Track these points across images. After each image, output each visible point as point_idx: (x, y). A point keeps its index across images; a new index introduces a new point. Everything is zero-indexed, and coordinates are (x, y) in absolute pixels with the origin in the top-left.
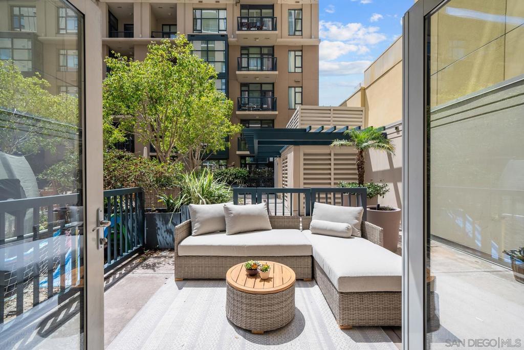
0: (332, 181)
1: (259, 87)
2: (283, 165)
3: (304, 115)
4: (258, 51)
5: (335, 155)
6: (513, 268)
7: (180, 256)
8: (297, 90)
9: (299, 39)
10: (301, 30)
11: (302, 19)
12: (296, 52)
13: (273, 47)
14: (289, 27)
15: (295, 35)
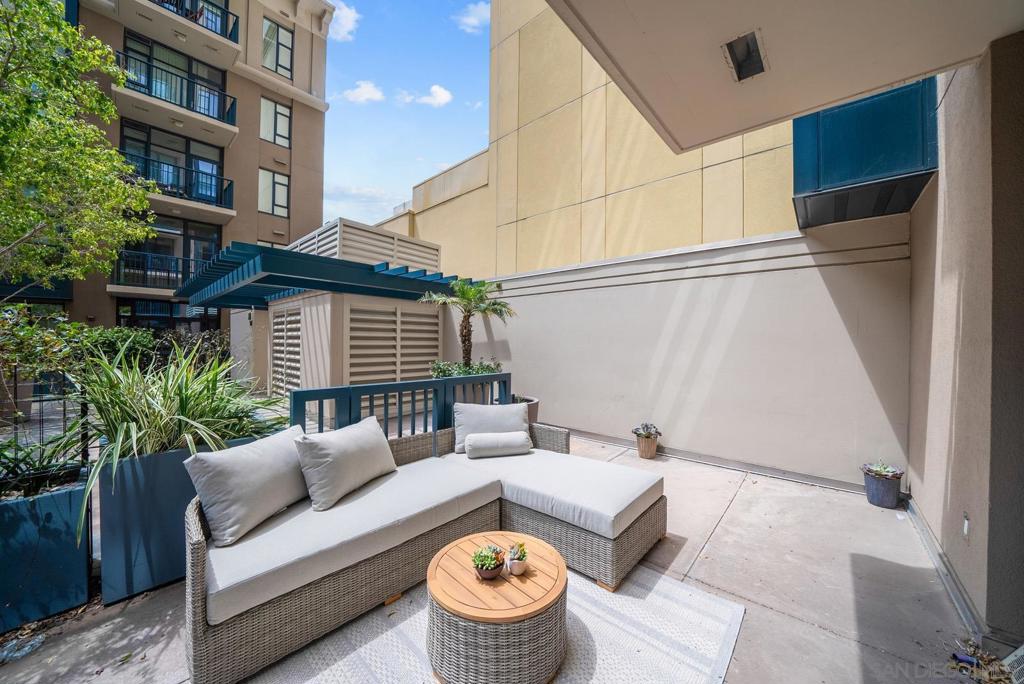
1: (180, 145)
2: (276, 327)
3: (347, 236)
4: (182, 63)
5: (403, 315)
6: (639, 446)
7: (216, 626)
8: (279, 178)
9: (286, 84)
10: (291, 70)
11: (292, 50)
12: (278, 106)
13: (224, 73)
14: (265, 52)
15: (276, 72)
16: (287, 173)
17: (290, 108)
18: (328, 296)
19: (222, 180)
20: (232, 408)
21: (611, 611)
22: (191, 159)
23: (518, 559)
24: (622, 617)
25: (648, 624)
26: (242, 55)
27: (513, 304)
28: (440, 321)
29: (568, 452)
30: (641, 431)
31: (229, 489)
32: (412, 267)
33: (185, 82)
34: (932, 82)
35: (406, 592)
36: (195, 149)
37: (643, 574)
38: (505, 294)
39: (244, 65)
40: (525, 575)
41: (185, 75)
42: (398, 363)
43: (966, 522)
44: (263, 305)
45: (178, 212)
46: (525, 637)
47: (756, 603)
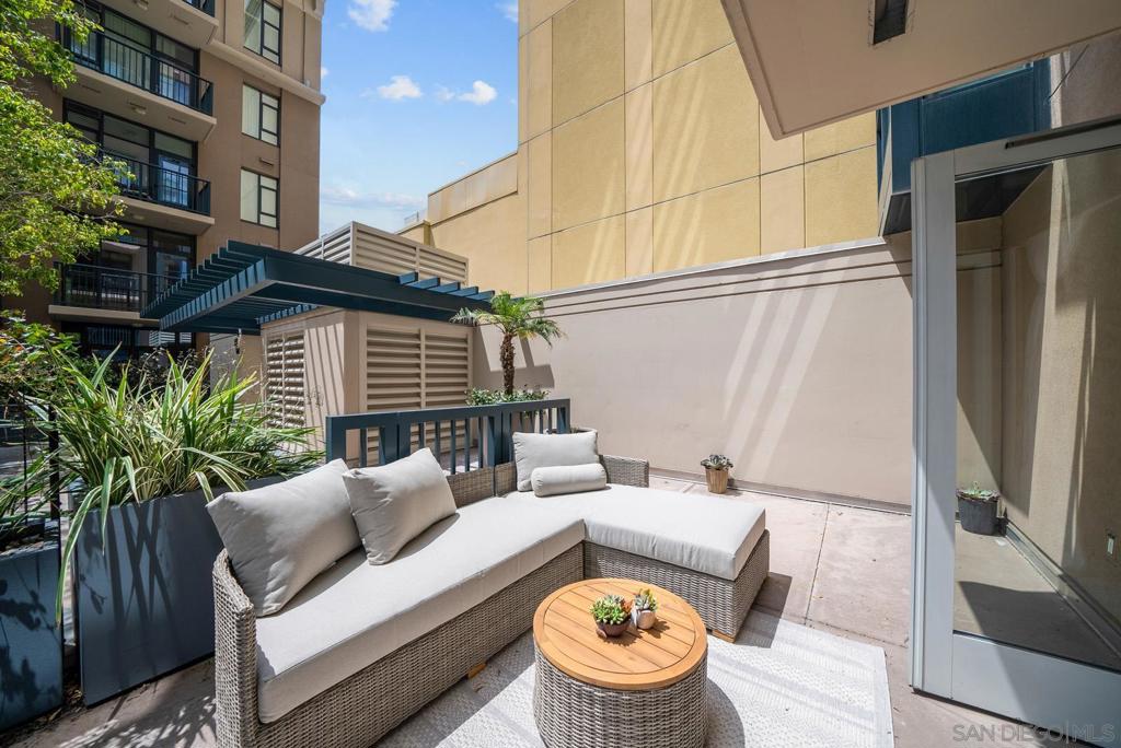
0: (424, 400)
1: (142, 136)
2: (271, 354)
3: (362, 244)
4: (143, 37)
5: (428, 338)
6: (709, 480)
7: (271, 724)
8: (265, 182)
9: (274, 71)
10: (279, 54)
11: (280, 30)
12: (264, 96)
13: (196, 53)
14: (247, 30)
15: (261, 55)
16: (276, 175)
17: (279, 99)
18: (341, 313)
19: (196, 181)
20: (250, 440)
21: (739, 665)
22: (155, 155)
23: (648, 609)
24: (753, 671)
25: (786, 676)
26: (219, 31)
27: (561, 323)
28: (469, 346)
29: (647, 486)
30: (710, 463)
31: (269, 539)
32: (447, 279)
33: (148, 60)
34: (1043, 66)
35: (490, 661)
36: (161, 142)
37: (760, 620)
38: (547, 312)
39: (221, 44)
40: (656, 628)
41: (148, 52)
42: (423, 395)
43: (1111, 541)
44: (253, 329)
45: (141, 218)
46: (676, 706)
47: (893, 644)
